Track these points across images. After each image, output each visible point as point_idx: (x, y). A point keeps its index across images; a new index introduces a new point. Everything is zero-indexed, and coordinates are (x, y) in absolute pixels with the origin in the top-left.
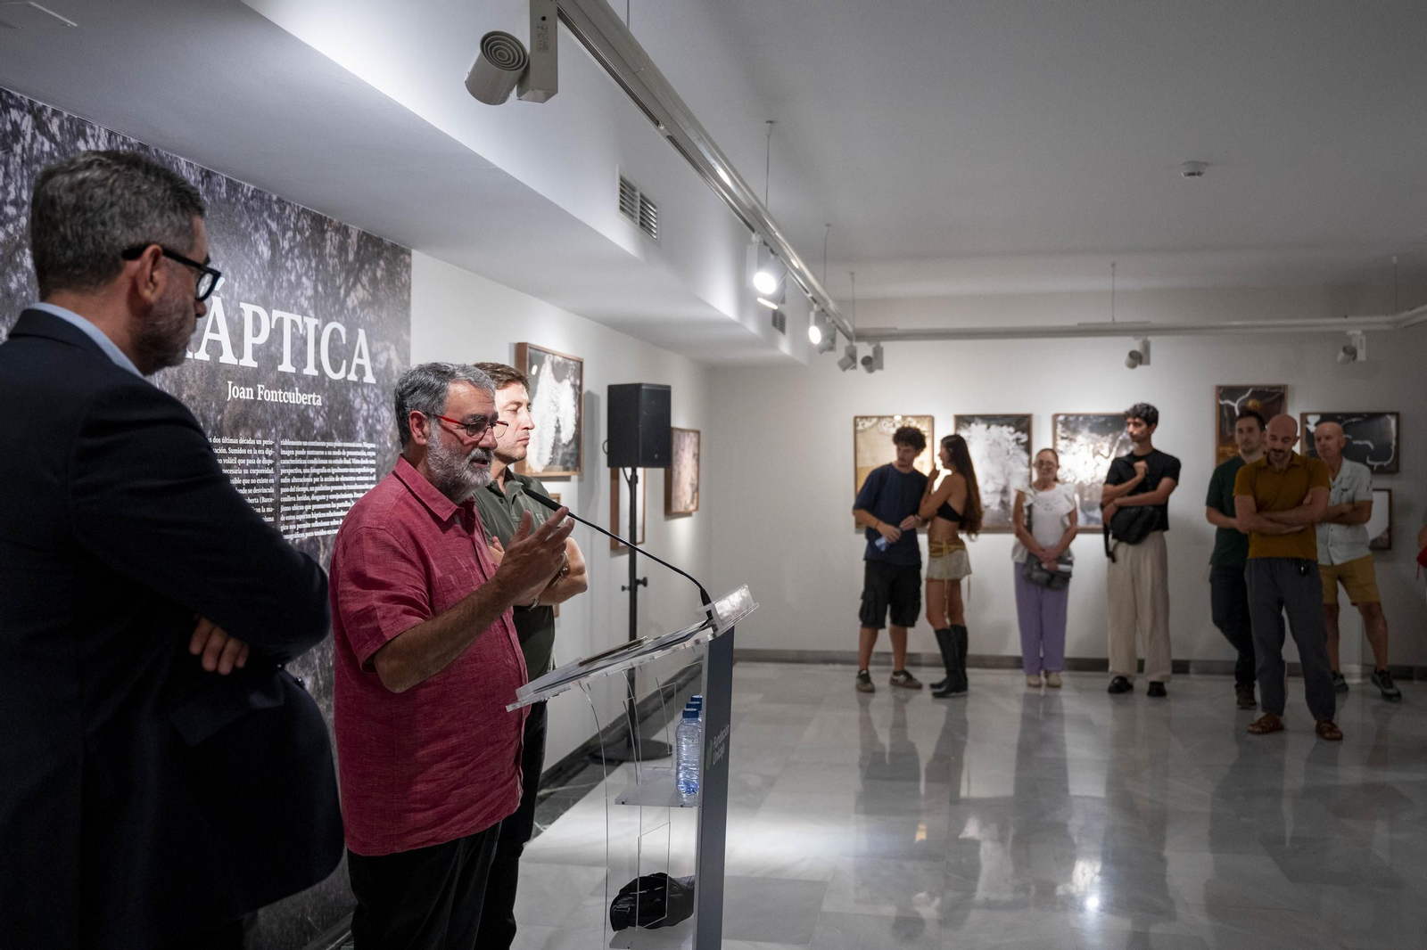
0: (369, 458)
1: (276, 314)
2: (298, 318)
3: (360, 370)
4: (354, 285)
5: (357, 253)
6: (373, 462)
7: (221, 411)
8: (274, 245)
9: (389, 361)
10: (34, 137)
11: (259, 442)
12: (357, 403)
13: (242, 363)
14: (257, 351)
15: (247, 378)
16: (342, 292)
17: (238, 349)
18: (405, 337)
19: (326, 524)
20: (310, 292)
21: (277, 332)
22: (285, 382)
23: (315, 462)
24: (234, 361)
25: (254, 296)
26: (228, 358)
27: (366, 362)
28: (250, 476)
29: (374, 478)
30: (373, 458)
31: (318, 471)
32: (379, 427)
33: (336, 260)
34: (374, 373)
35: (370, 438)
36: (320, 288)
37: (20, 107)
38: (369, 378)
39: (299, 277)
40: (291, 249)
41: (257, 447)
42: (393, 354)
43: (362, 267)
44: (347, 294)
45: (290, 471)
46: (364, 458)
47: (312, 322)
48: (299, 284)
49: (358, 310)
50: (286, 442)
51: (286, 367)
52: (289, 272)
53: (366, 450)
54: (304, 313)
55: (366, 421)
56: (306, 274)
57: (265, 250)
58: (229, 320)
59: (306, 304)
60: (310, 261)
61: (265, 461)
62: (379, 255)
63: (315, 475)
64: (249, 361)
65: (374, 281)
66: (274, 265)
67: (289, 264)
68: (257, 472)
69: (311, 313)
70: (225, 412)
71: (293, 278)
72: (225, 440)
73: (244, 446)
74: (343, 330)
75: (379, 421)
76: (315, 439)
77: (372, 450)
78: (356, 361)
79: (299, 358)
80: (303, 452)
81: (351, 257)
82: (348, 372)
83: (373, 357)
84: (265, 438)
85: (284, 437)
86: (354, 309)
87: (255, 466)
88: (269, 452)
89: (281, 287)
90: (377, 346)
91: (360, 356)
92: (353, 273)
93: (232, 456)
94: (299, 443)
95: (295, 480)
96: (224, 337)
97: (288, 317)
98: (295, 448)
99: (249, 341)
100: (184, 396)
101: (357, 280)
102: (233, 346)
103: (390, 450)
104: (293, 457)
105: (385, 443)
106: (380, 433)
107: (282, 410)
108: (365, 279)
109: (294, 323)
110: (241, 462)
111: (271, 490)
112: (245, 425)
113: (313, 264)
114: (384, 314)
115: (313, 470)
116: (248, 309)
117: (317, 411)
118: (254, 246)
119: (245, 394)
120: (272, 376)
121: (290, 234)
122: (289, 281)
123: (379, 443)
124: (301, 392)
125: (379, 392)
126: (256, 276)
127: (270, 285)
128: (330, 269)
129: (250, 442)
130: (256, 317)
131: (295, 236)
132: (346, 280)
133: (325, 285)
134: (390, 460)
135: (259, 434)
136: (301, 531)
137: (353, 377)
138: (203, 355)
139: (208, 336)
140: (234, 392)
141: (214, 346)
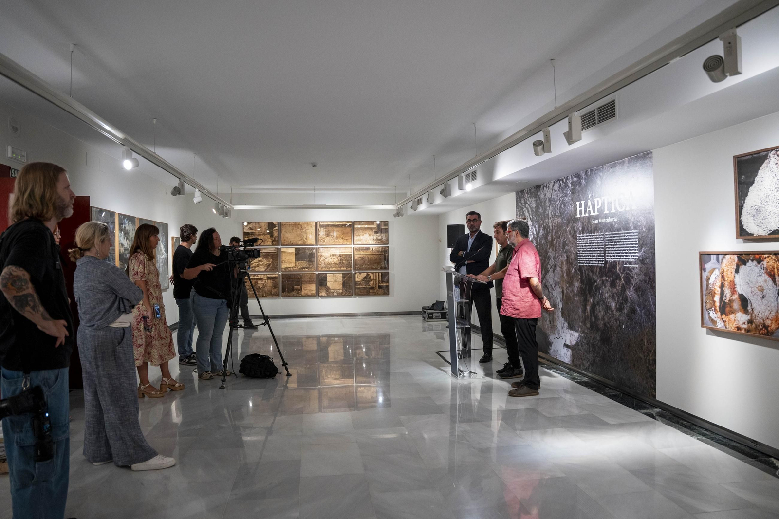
0: (635, 235)
1: (603, 198)
2: (609, 197)
3: (631, 206)
6: (637, 237)
7: (591, 227)
12: (630, 217)
13: (595, 214)
14: (599, 210)
15: (596, 218)
19: (619, 257)
21: (603, 203)
22: (607, 216)
23: (615, 238)
24: (593, 214)
25: (596, 196)
26: (592, 214)
28: (598, 243)
29: (637, 243)
30: (637, 235)
31: (616, 241)
32: (639, 224)
33: (620, 174)
35: (635, 228)
38: (634, 207)
40: (606, 178)
41: (599, 235)
45: (608, 241)
46: (633, 236)
50: (606, 233)
51: (606, 211)
53: (634, 233)
54: (610, 195)
55: (633, 223)
57: (600, 182)
58: (592, 204)
61: (601, 239)
62: (636, 162)
63: (615, 242)
64: (597, 213)
66: (602, 185)
67: (605, 183)
68: (599, 242)
72: (592, 234)
73: (596, 235)
75: (639, 222)
76: (615, 231)
77: (637, 232)
78: (628, 203)
80: (612, 236)
81: (625, 169)
87: (599, 240)
88: (602, 236)
89: (603, 190)
94: (610, 233)
95: (609, 244)
96: (591, 209)
98: (609, 234)
99: (596, 208)
100: (584, 225)
102: (593, 210)
103: (644, 232)
104: (609, 237)
106: (639, 226)
107: (605, 224)
109: (607, 199)
110: (595, 239)
111: (603, 247)
112: (596, 230)
115: (615, 241)
116: (596, 200)
118: (597, 183)
119: (596, 222)
120: (602, 216)
121: (606, 174)
122: (606, 188)
123: (639, 230)
124: (611, 218)
125: (639, 211)
126: (597, 190)
127: (600, 191)
129: (598, 234)
130: (598, 201)
134: (644, 236)
135: (600, 232)
136: (611, 259)
137: (627, 209)
138: (587, 215)
139: (588, 210)
140: (594, 222)
141: (589, 212)
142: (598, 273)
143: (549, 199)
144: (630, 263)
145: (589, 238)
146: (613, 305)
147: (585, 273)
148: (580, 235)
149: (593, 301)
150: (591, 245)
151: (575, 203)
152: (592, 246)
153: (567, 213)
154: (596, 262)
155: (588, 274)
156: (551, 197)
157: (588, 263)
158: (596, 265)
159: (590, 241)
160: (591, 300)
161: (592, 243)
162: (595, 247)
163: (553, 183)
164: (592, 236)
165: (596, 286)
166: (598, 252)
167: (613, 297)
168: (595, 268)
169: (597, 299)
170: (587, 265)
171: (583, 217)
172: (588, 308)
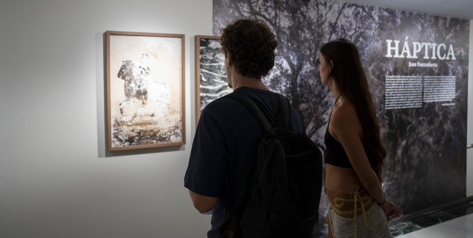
1: (423, 44)
2: (430, 44)
3: (451, 56)
4: (449, 33)
5: (450, 24)
6: (454, 81)
7: (407, 69)
8: (423, 26)
9: (461, 53)
10: (362, 13)
11: (418, 77)
12: (449, 65)
13: (413, 57)
14: (417, 54)
15: (414, 61)
16: (444, 35)
17: (412, 54)
18: (467, 45)
19: (438, 98)
20: (434, 37)
21: (423, 49)
22: (426, 61)
23: (435, 82)
24: (411, 57)
25: (416, 40)
26: (409, 56)
27: (453, 54)
28: (415, 86)
31: (436, 84)
32: (457, 72)
33: (443, 27)
34: (456, 56)
35: (454, 74)
36: (437, 35)
37: (359, 7)
38: (454, 58)
39: (430, 34)
40: (428, 26)
41: (417, 78)
42: (462, 50)
43: (451, 28)
44: (446, 36)
45: (427, 84)
46: (451, 80)
47: (434, 45)
48: (430, 35)
49: (450, 40)
50: (426, 77)
51: (426, 57)
52: (427, 32)
53: (452, 78)
54: (432, 42)
55: (452, 70)
56: (433, 32)
57: (420, 28)
58: (409, 47)
59: (432, 40)
60: (434, 29)
61: (419, 82)
62: (458, 23)
63: (434, 85)
64: (415, 57)
65: (456, 31)
66: (423, 31)
67: (427, 30)
68: (417, 84)
69: (434, 42)
70: (408, 70)
71: (428, 34)
72: (408, 77)
73: (413, 78)
74: (444, 46)
75: (457, 70)
76: (435, 75)
77: (454, 78)
78: (449, 54)
79: (430, 54)
80: (431, 79)
81: (448, 25)
82: (446, 56)
83: (455, 52)
84: (420, 75)
85: (425, 75)
86: (448, 40)
87: (417, 83)
88: (421, 79)
89: (424, 37)
90: (456, 49)
91: (451, 52)
92: (448, 30)
93: (410, 81)
94: (429, 77)
95: (428, 86)
96: (408, 51)
97: (427, 44)
99: (415, 51)
100: (397, 66)
101: (450, 31)
102: (410, 53)
103: (460, 78)
104: (428, 80)
105: (459, 76)
106: (457, 74)
107: (425, 69)
108: (452, 31)
109: (429, 46)
110: (413, 82)
111: (421, 89)
112: (414, 73)
113: (435, 29)
114: (459, 40)
115: (434, 84)
116: (415, 44)
117: (436, 68)
118: (417, 28)
119: (414, 65)
120: (422, 60)
121: (427, 23)
122: (427, 35)
123: (457, 76)
124: (431, 63)
125: (457, 62)
126: (417, 35)
127: (421, 37)
128: (440, 30)
129: (415, 77)
130: (417, 46)
131: (429, 23)
132: (446, 32)
133: (439, 34)
134: (460, 81)
135: (418, 75)
136: (430, 100)
137: (448, 58)
138: (402, 56)
139: (403, 51)
140: (411, 65)
141: (405, 54)
142: (413, 115)
143: (331, 24)
144: (448, 102)
145: (404, 81)
146: (431, 140)
147: (396, 117)
148: (391, 77)
149: (407, 143)
150: (406, 87)
151: (385, 41)
152: (408, 88)
153: (370, 49)
154: (411, 104)
155: (400, 117)
156: (336, 23)
157: (401, 106)
158: (412, 107)
159: (404, 83)
160: (404, 143)
161: (407, 86)
162: (411, 89)
163: (341, 6)
164: (408, 78)
165: (410, 128)
166: (415, 94)
167: (430, 134)
168: (411, 110)
169: (411, 140)
170: (399, 108)
171: (396, 58)
172: (399, 152)
